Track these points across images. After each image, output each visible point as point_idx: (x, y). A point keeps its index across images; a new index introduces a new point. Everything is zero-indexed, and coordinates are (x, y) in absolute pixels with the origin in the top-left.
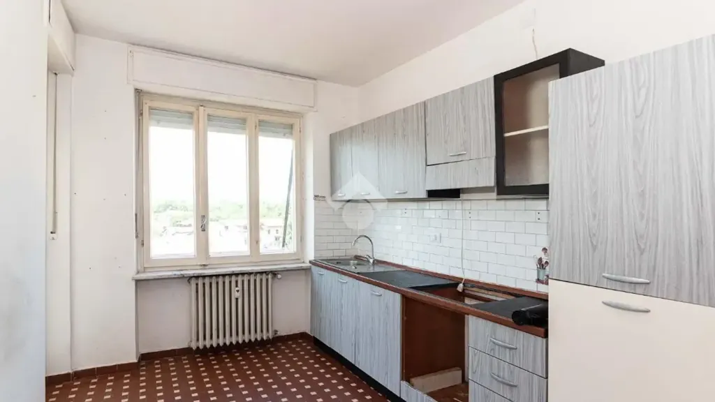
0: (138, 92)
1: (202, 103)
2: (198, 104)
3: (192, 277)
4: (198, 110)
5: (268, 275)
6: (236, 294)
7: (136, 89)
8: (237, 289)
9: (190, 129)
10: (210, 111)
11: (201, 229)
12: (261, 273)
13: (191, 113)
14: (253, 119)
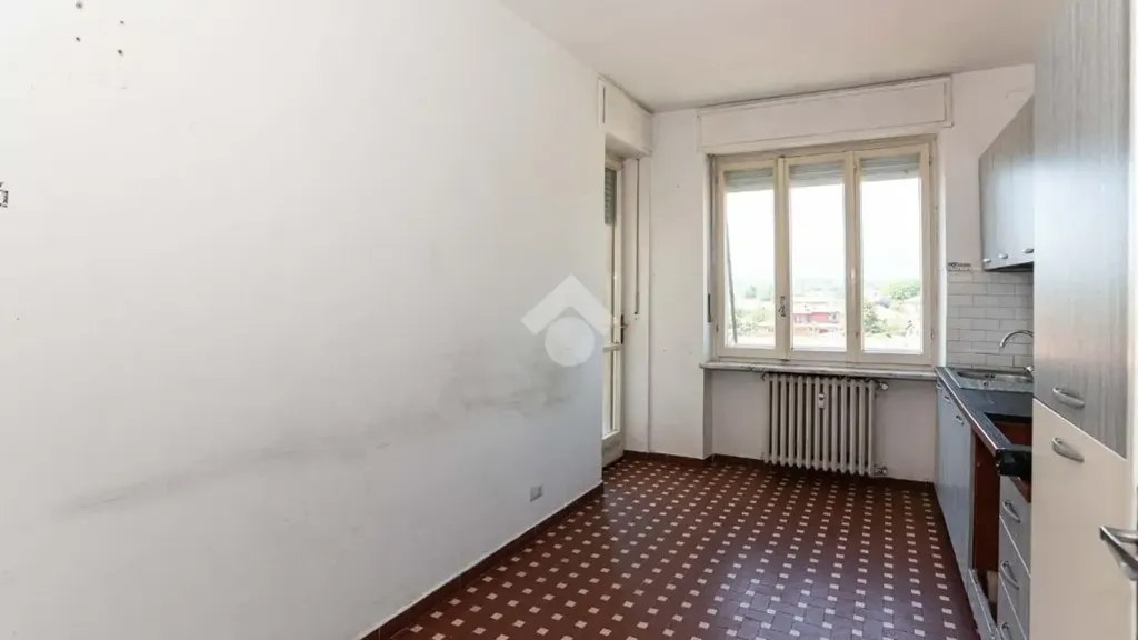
0: (712, 158)
1: (783, 153)
2: (775, 156)
3: (766, 373)
4: (777, 162)
5: (868, 382)
6: (819, 403)
7: (709, 156)
8: (822, 396)
9: (768, 188)
10: (791, 161)
11: (780, 313)
12: (858, 378)
13: (771, 169)
14: (851, 158)
